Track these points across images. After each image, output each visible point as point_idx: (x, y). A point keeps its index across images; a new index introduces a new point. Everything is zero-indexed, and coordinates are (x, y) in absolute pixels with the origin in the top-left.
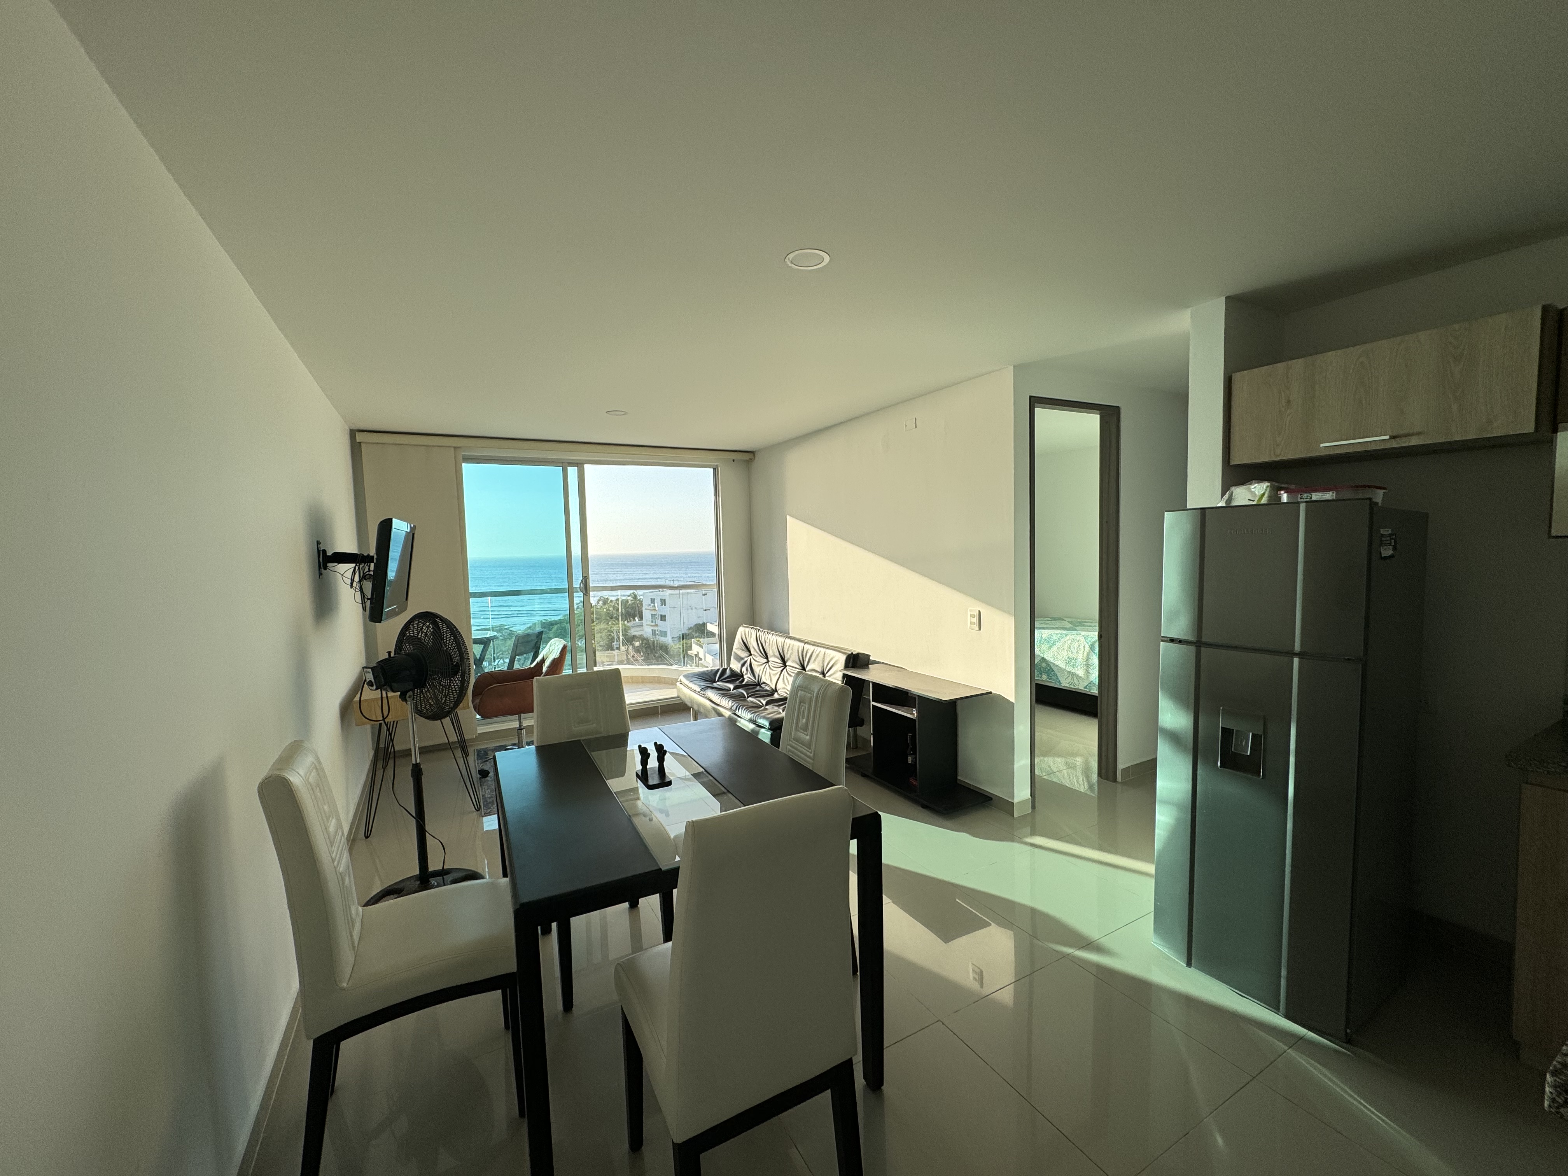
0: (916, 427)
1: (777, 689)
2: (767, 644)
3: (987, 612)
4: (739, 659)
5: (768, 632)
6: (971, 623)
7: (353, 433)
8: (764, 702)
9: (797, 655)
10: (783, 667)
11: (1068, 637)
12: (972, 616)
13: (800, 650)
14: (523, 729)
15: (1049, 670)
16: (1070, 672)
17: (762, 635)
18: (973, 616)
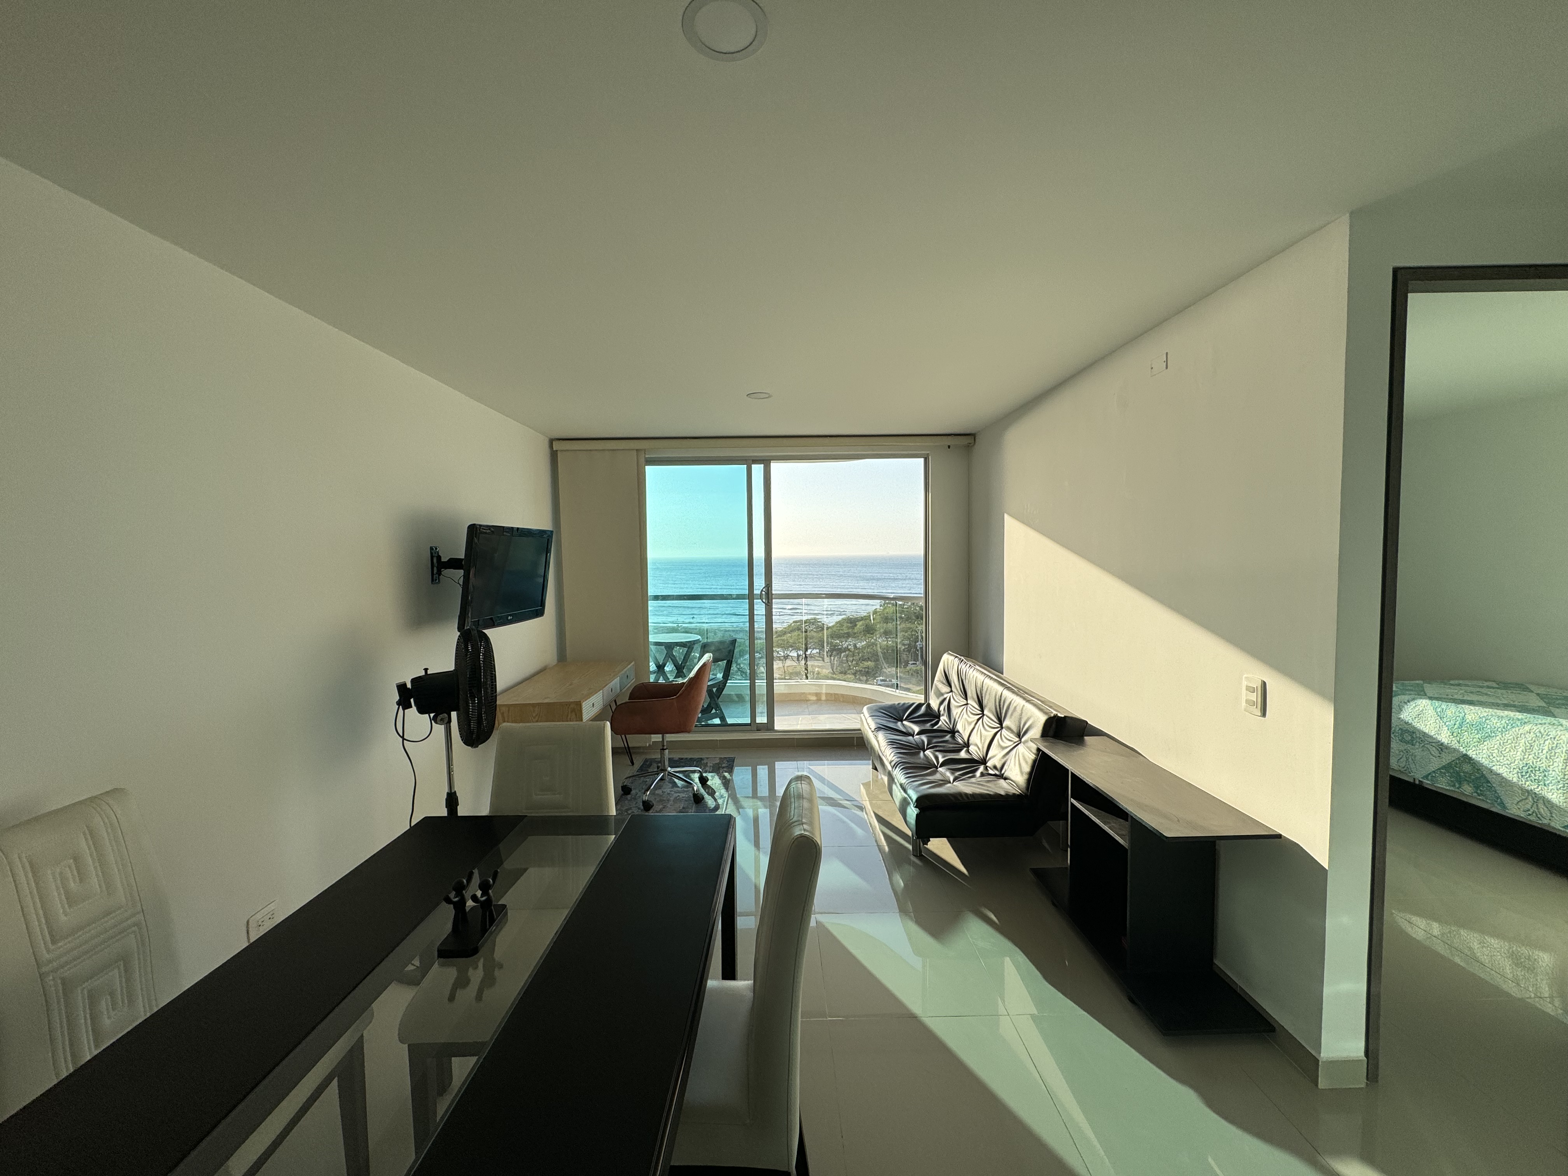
0: (1167, 368)
1: (970, 742)
2: (967, 681)
3: (1279, 687)
4: (939, 694)
5: (970, 665)
6: (1247, 701)
7: (551, 441)
8: (941, 760)
9: (994, 702)
10: (981, 715)
11: (1527, 728)
12: (1248, 688)
13: (997, 697)
14: (666, 749)
15: (1477, 778)
16: (1529, 792)
17: (964, 668)
18: (1251, 690)
